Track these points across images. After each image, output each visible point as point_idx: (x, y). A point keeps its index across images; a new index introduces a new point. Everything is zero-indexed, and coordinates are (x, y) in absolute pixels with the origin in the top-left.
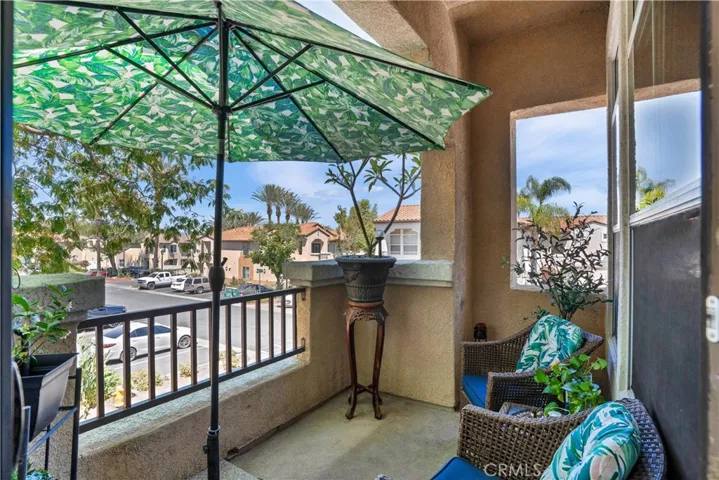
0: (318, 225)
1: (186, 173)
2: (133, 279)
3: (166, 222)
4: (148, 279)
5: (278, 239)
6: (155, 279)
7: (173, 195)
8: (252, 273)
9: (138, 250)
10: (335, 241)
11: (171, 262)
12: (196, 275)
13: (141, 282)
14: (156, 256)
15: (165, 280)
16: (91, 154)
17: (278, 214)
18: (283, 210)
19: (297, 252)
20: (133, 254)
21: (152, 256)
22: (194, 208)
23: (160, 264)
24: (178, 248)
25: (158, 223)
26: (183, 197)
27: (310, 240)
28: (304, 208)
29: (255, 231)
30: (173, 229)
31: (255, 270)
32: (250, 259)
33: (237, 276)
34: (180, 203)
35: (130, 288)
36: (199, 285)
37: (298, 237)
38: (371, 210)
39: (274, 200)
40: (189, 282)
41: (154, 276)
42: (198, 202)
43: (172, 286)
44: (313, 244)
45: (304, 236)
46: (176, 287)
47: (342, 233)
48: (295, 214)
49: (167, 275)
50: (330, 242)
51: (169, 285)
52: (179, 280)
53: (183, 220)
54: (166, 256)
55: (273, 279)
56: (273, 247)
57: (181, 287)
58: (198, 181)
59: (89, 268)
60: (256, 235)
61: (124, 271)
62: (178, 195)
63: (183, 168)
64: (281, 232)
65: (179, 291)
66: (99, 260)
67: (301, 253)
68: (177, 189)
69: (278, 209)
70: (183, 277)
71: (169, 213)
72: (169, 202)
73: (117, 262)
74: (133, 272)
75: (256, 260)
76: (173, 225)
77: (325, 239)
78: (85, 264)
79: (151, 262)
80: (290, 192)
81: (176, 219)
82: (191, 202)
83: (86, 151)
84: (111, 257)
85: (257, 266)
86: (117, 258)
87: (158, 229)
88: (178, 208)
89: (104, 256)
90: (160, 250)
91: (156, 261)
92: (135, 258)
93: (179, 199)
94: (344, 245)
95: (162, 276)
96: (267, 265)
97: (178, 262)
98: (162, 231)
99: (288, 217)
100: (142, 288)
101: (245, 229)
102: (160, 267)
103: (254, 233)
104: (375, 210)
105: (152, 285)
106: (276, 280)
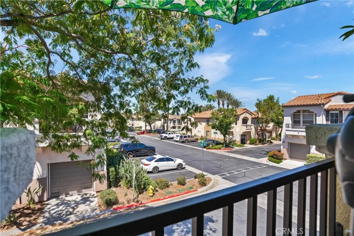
0: (245, 109)
1: (183, 74)
2: (158, 135)
3: (172, 104)
4: (164, 135)
5: (225, 117)
6: (167, 135)
7: (176, 88)
8: (211, 134)
9: (160, 122)
10: (255, 118)
11: (174, 128)
12: (184, 134)
13: (161, 136)
14: (167, 125)
15: (171, 136)
16: (135, 66)
17: (223, 105)
18: (226, 102)
19: (234, 123)
20: (158, 124)
21: (166, 125)
22: (188, 95)
23: (169, 128)
24: (176, 121)
25: (169, 104)
26: (182, 89)
27: (241, 117)
28: (236, 101)
29: (213, 113)
30: (177, 107)
31: (213, 133)
32: (210, 127)
33: (203, 135)
34: (180, 93)
35: (157, 138)
36: (186, 139)
37: (235, 115)
38: (275, 101)
39: (221, 98)
40: (181, 137)
41: (167, 134)
42: (190, 91)
43: (174, 139)
44: (243, 120)
45: (238, 115)
46: (175, 139)
47: (260, 114)
48: (232, 104)
49: (172, 133)
50: (252, 118)
51: (173, 138)
52: (177, 136)
53: (182, 102)
54: (172, 125)
55: (222, 137)
56: (222, 121)
57: (178, 139)
58: (190, 78)
59: (142, 129)
60: (214, 115)
61: (155, 131)
62: (179, 88)
63: (182, 71)
64: (226, 113)
65: (177, 141)
66: (146, 126)
67: (236, 124)
68: (179, 84)
69: (223, 102)
70: (179, 135)
71: (175, 98)
72: (174, 92)
73: (152, 127)
74: (158, 131)
75: (213, 128)
76: (176, 105)
77: (249, 117)
78: (141, 127)
79: (165, 127)
80: (229, 93)
81: (178, 101)
82: (186, 91)
83: (133, 65)
84: (150, 125)
85: (214, 130)
86: (152, 125)
87: (169, 108)
88: (179, 95)
89: (147, 124)
90: (169, 122)
91: (167, 127)
92: (159, 125)
93: (180, 90)
94: (261, 120)
95: (170, 134)
96: (219, 130)
97: (177, 128)
98: (171, 109)
99: (228, 106)
100: (162, 139)
101: (207, 112)
102: (169, 130)
103: (213, 114)
104: (278, 101)
105: (166, 138)
106: (223, 137)
